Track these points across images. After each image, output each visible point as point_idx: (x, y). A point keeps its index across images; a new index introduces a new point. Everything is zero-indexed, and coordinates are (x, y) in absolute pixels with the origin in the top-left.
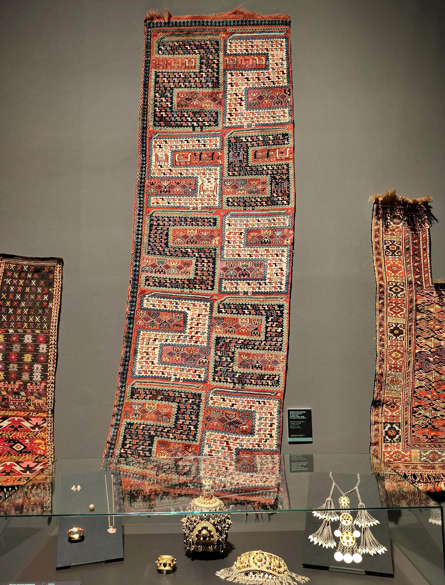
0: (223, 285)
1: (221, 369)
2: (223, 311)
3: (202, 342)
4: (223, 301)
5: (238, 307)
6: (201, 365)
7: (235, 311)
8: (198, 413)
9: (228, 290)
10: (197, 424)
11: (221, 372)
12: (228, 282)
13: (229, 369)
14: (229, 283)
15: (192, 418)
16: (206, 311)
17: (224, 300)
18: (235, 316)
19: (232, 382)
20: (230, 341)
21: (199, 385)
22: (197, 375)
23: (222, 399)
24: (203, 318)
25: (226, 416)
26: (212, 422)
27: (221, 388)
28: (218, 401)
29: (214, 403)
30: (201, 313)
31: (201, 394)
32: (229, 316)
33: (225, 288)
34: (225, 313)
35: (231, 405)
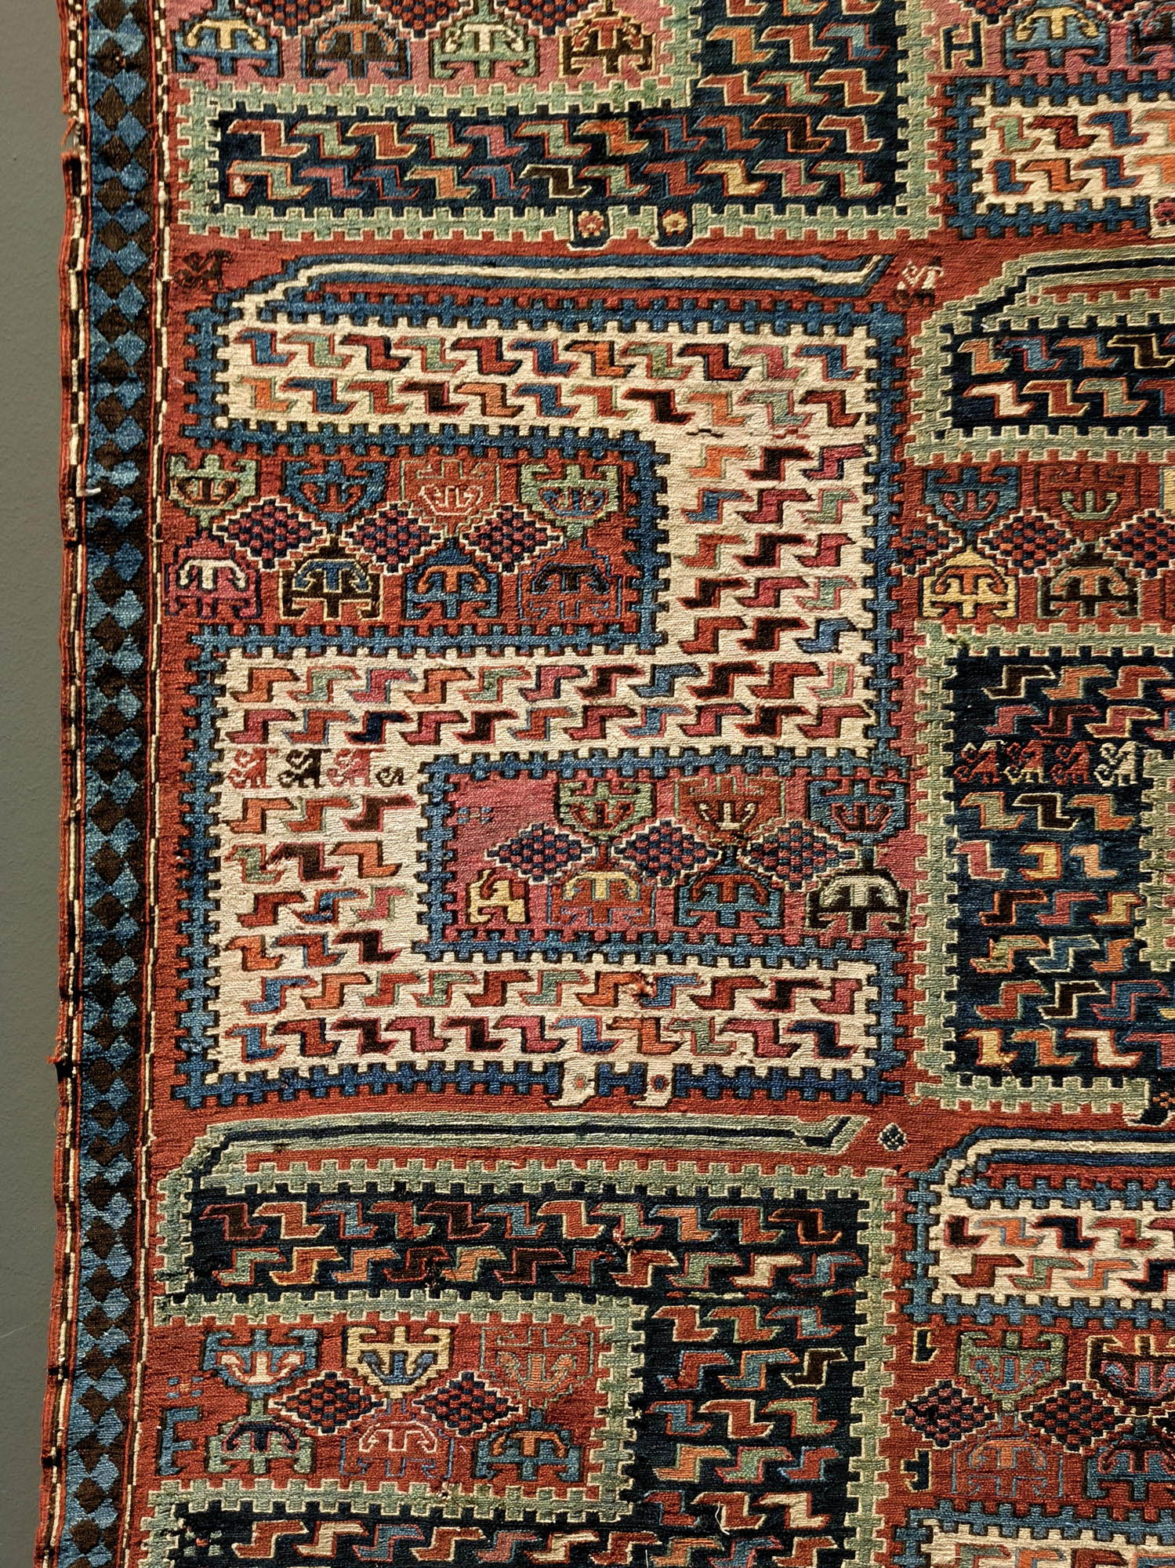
0: (989, 148)
1: (1020, 956)
2: (1008, 407)
3: (827, 721)
4: (995, 306)
5: (1146, 358)
6: (827, 934)
7: (1115, 396)
8: (842, 1373)
9: (1038, 194)
10: (839, 1473)
11: (1029, 986)
12: (1029, 115)
13: (1100, 955)
14: (1042, 122)
15: (785, 1421)
16: (839, 416)
17: (1009, 298)
18: (1127, 446)
19: (1132, 1072)
20: (1091, 686)
21: (831, 1121)
22: (801, 1027)
23: (1052, 1235)
24: (813, 488)
25: (1105, 1381)
26: (973, 1443)
27: (1040, 1133)
28: (1021, 1253)
29: (984, 1271)
30: (791, 441)
31: (855, 1204)
32: (1069, 444)
33: (1005, 179)
34: (1024, 423)
35: (1140, 1275)
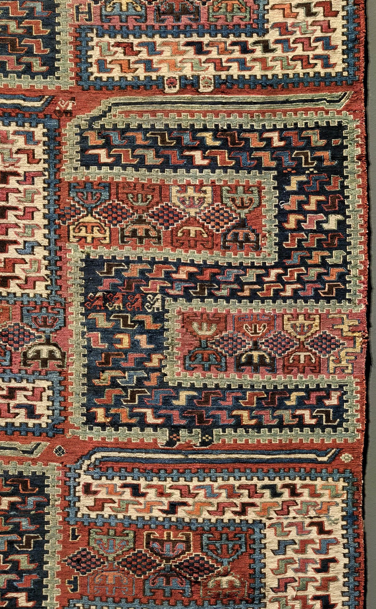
0: (95, 54)
1: (113, 378)
2: (104, 159)
3: (30, 282)
4: (99, 118)
5: (163, 141)
6: (30, 369)
7: (150, 156)
8: (40, 545)
9: (116, 73)
10: (40, 585)
11: (117, 391)
12: (112, 41)
13: (148, 379)
14: (118, 45)
15: (16, 564)
16: (32, 159)
17: (104, 115)
18: (156, 176)
19: (161, 426)
20: (142, 272)
21: (33, 443)
22: (19, 406)
23: (128, 491)
24: (21, 188)
25: (152, 550)
26: (96, 573)
27: (122, 450)
28: (115, 498)
29: (99, 505)
30: (11, 169)
31: (44, 477)
32: (131, 175)
33: (102, 65)
34: (111, 166)
35: (166, 508)
